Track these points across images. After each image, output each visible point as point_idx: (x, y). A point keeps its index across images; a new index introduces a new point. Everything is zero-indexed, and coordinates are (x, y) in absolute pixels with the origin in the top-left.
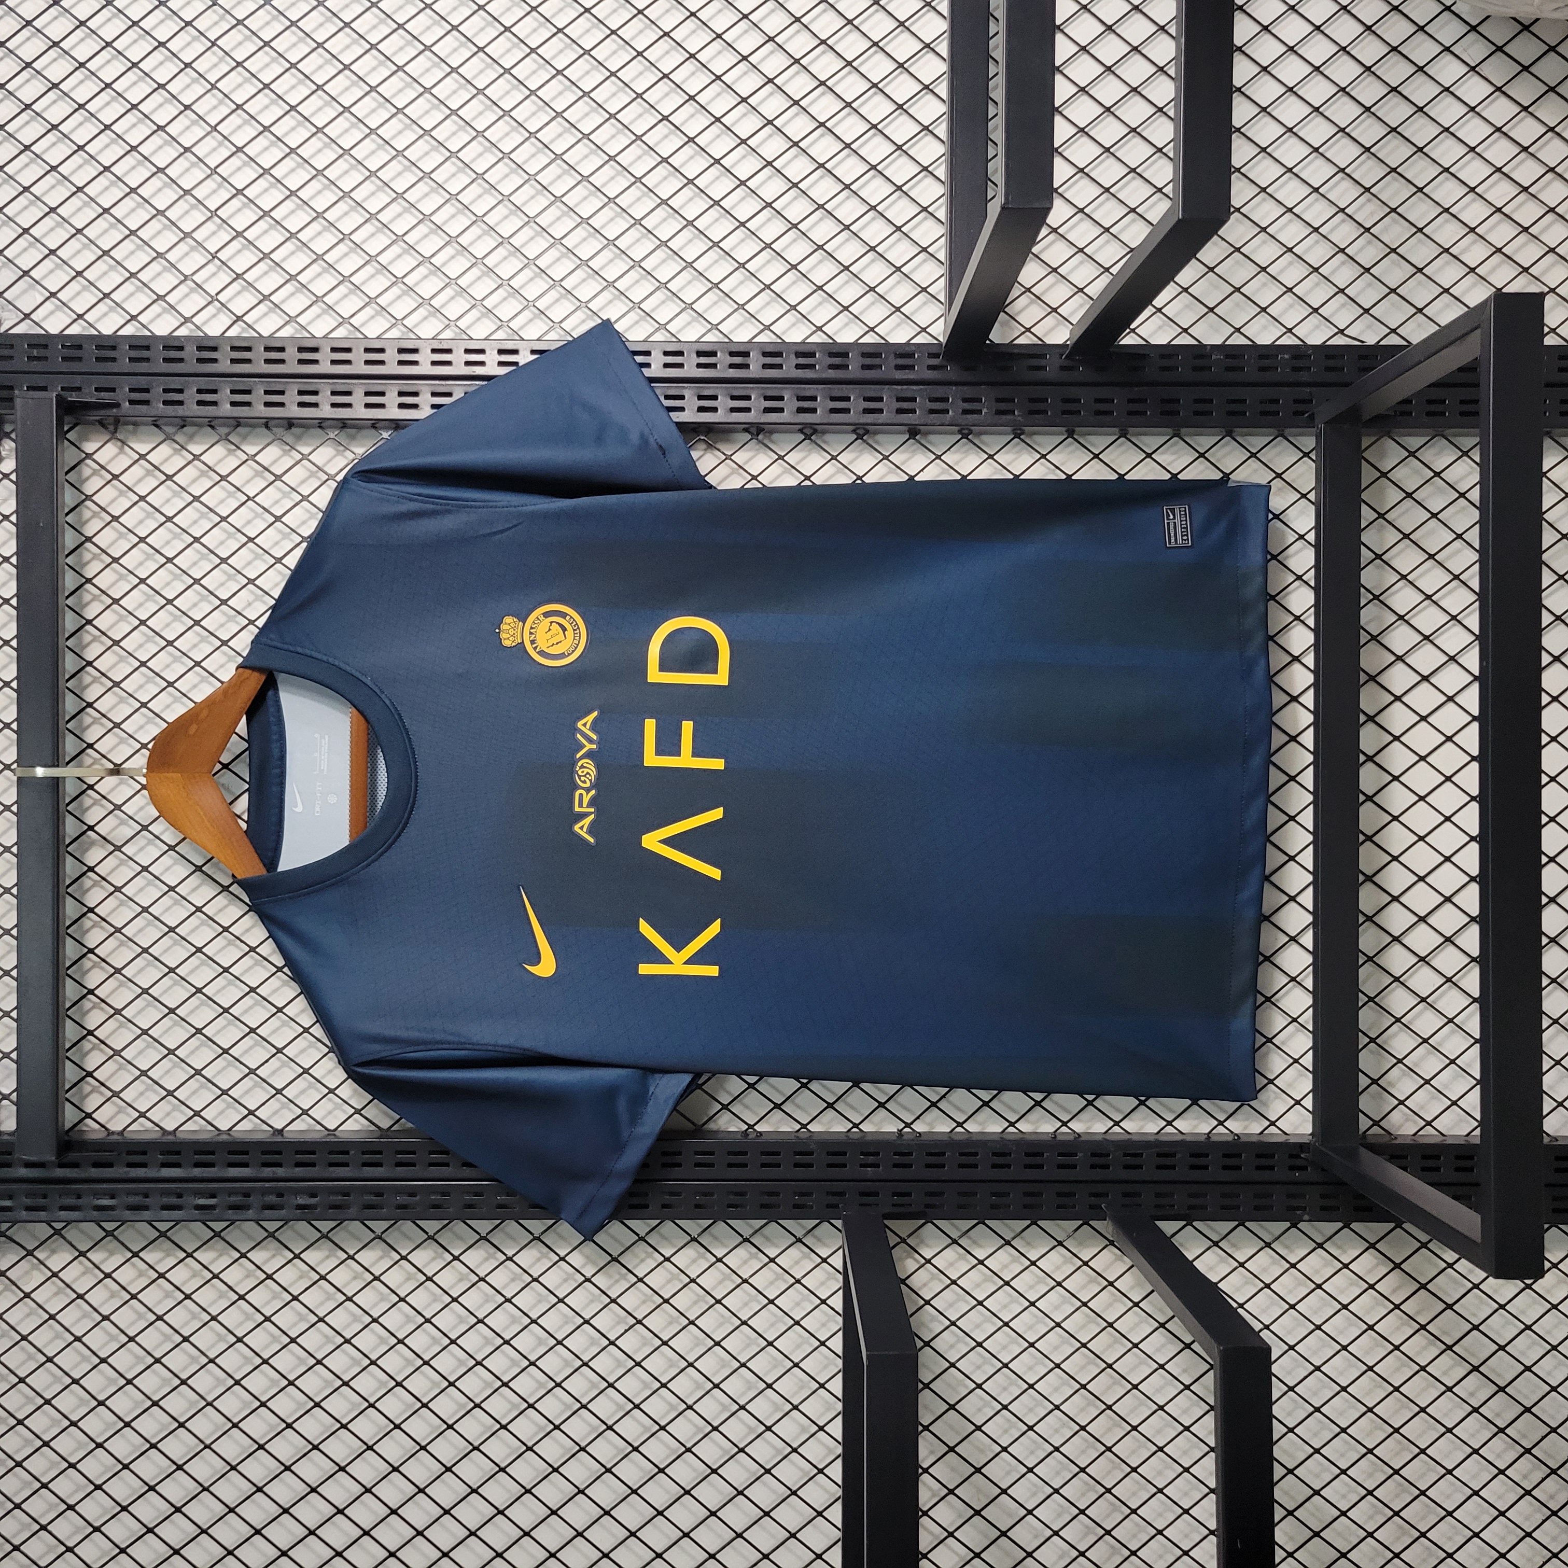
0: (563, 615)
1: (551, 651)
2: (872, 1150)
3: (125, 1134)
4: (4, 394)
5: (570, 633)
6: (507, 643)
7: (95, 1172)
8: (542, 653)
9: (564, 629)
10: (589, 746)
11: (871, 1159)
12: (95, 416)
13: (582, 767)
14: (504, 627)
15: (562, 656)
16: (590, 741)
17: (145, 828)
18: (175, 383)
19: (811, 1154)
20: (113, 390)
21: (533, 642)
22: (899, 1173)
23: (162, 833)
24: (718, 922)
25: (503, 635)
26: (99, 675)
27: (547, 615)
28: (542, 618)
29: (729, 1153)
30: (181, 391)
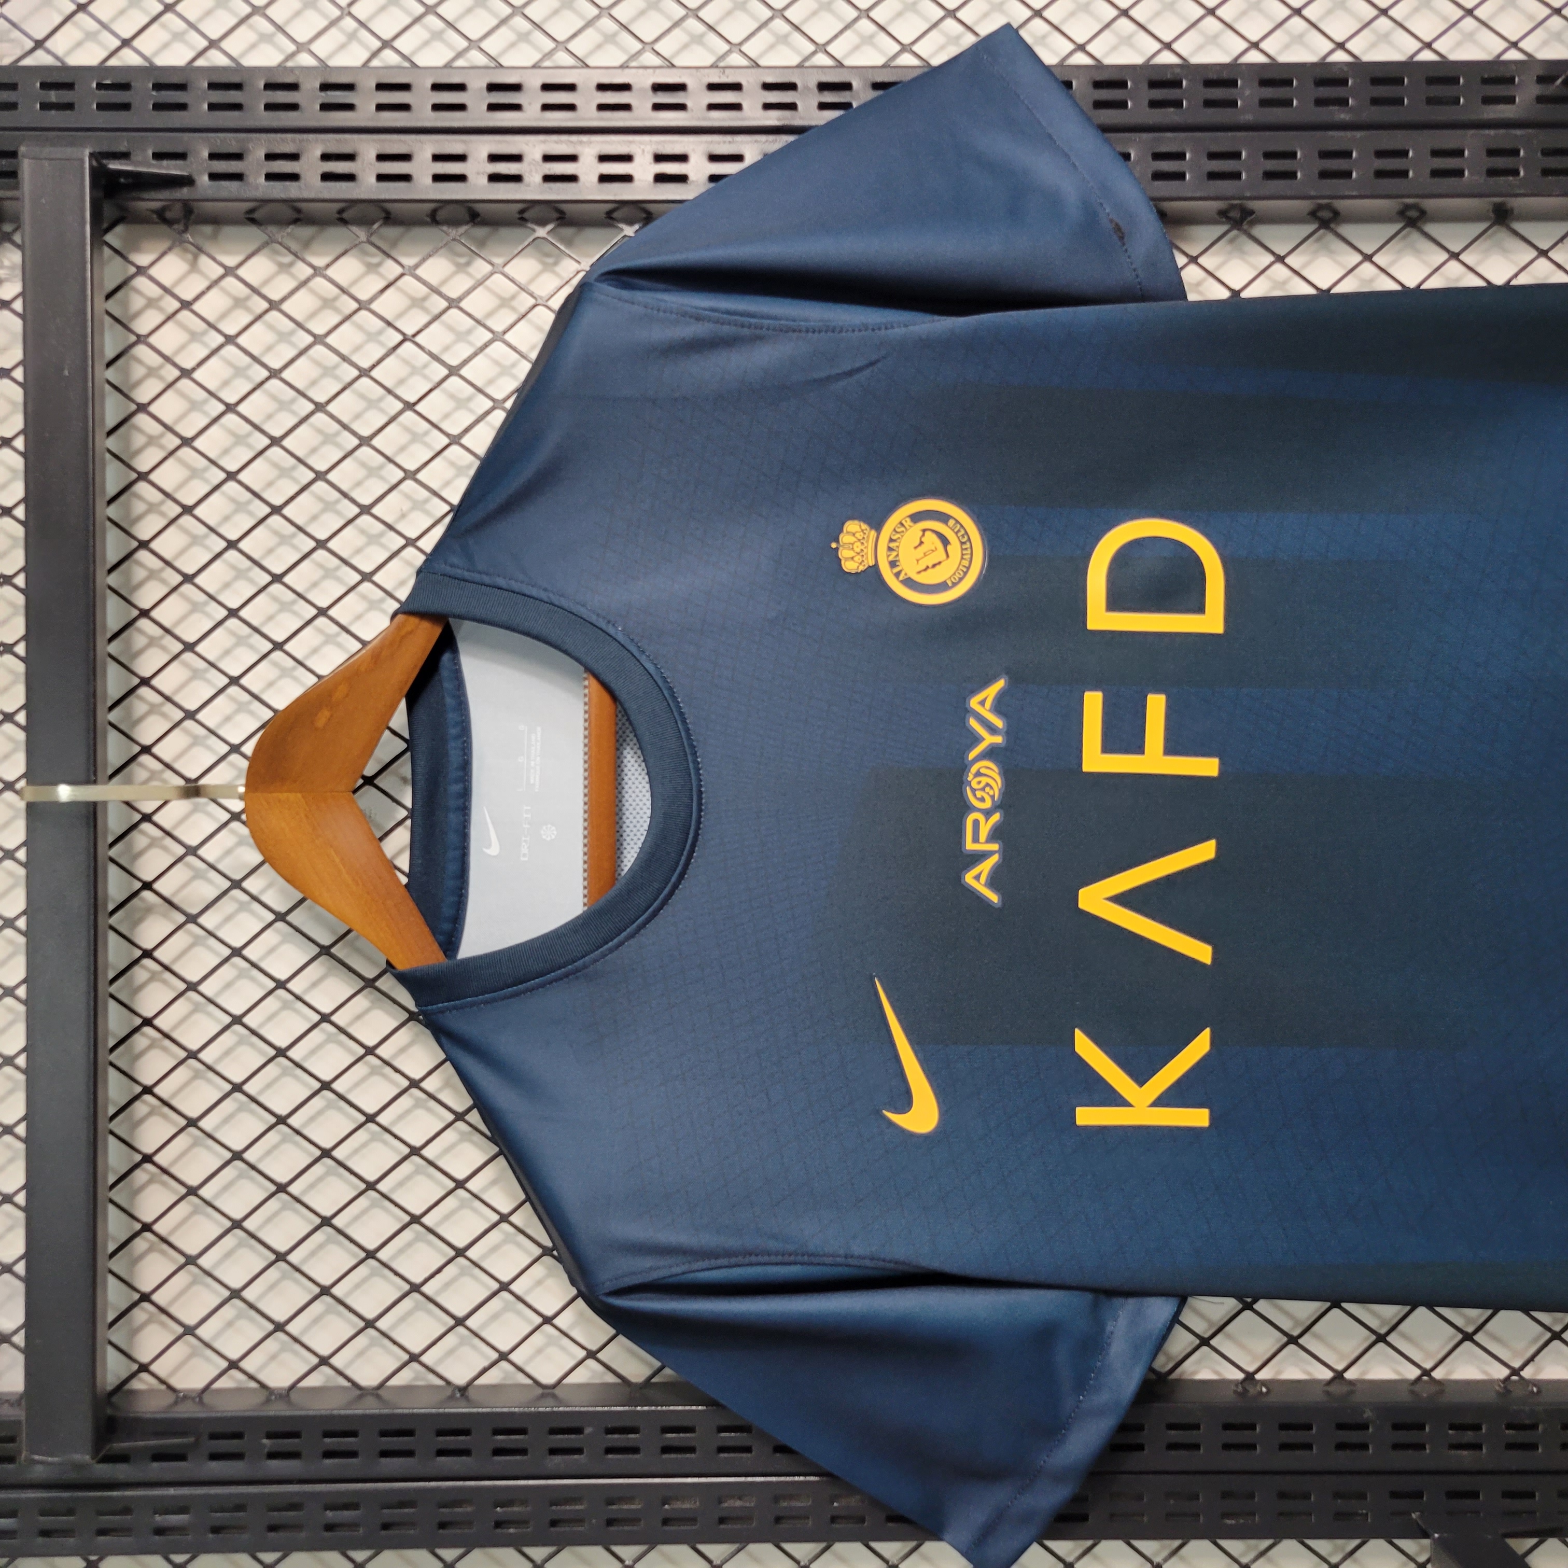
0: (943, 518)
1: (924, 579)
2: (1469, 1420)
3: (207, 1398)
4: (3, 164)
5: (955, 547)
6: (850, 566)
7: (157, 1469)
8: (909, 583)
9: (945, 541)
10: (990, 740)
11: (1469, 1436)
12: (151, 202)
13: (978, 774)
14: (845, 538)
15: (942, 587)
16: (992, 730)
17: (236, 884)
18: (286, 144)
19: (1364, 1427)
20: (182, 156)
21: (893, 564)
22: (1516, 1459)
23: (263, 891)
24: (1206, 1034)
25: (844, 553)
26: (159, 631)
27: (916, 517)
28: (908, 523)
29: (1227, 1427)
30: (294, 157)
